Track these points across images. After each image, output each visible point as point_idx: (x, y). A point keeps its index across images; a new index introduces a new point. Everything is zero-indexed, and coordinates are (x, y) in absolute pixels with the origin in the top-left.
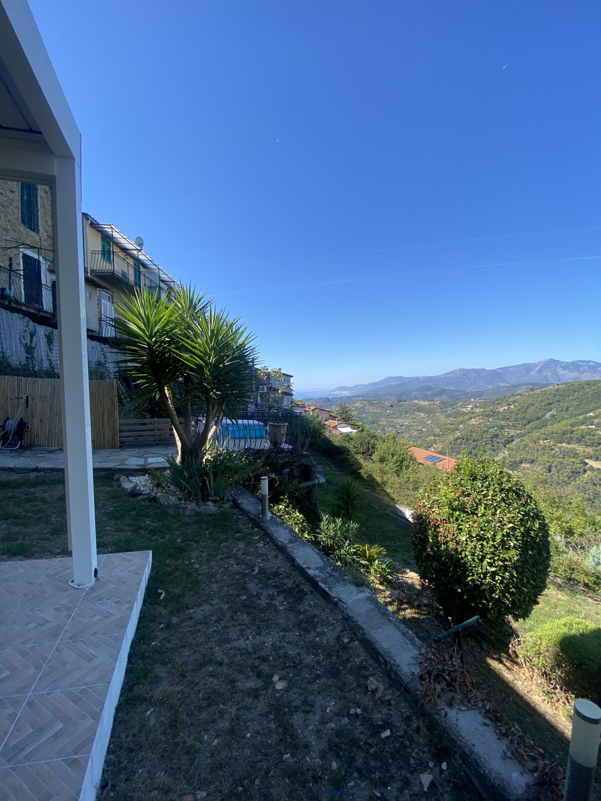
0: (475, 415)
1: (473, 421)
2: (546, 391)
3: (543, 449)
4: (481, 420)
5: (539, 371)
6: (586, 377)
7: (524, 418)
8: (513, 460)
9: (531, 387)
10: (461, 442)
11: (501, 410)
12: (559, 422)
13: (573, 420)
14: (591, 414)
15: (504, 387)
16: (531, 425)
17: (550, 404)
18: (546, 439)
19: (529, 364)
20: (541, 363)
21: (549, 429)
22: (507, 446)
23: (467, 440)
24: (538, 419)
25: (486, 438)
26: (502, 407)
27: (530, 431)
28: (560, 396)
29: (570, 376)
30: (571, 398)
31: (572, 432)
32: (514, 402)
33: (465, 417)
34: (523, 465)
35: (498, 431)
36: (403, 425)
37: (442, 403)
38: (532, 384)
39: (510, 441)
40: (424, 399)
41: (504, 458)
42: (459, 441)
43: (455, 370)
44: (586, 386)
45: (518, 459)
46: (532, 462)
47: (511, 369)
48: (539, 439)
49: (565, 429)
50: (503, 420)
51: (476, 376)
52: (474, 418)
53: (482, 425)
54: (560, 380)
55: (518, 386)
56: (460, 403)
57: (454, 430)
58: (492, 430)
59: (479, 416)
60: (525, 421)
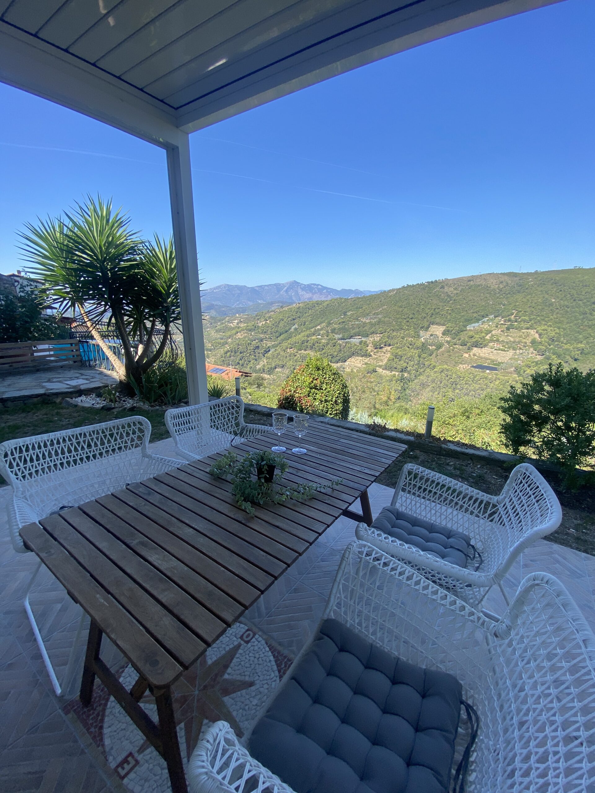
0: (240, 329)
1: (239, 335)
2: (291, 309)
3: (290, 356)
4: (245, 334)
5: (287, 291)
6: (316, 298)
7: (277, 331)
8: (270, 366)
9: (281, 305)
10: (230, 354)
11: (260, 325)
12: (300, 334)
13: (308, 332)
14: (319, 327)
15: (261, 304)
16: (282, 337)
17: (294, 319)
18: (292, 348)
19: (280, 284)
20: (287, 283)
21: (294, 339)
22: (266, 355)
23: (235, 353)
24: (286, 332)
25: (250, 349)
26: (261, 322)
27: (281, 342)
28: (300, 313)
29: (306, 296)
30: (307, 314)
31: (307, 342)
32: (270, 318)
33: (232, 331)
34: (277, 369)
35: (259, 343)
37: (212, 318)
38: (282, 302)
39: (267, 351)
41: (264, 366)
42: (228, 354)
43: (221, 286)
44: (316, 305)
45: (273, 366)
46: (283, 367)
47: (266, 288)
48: (287, 348)
49: (303, 339)
50: (262, 333)
51: (239, 292)
52: (240, 332)
53: (247, 339)
54: (300, 300)
55: (272, 303)
56: (228, 318)
57: (224, 344)
58: (254, 342)
59: (243, 330)
60: (277, 334)
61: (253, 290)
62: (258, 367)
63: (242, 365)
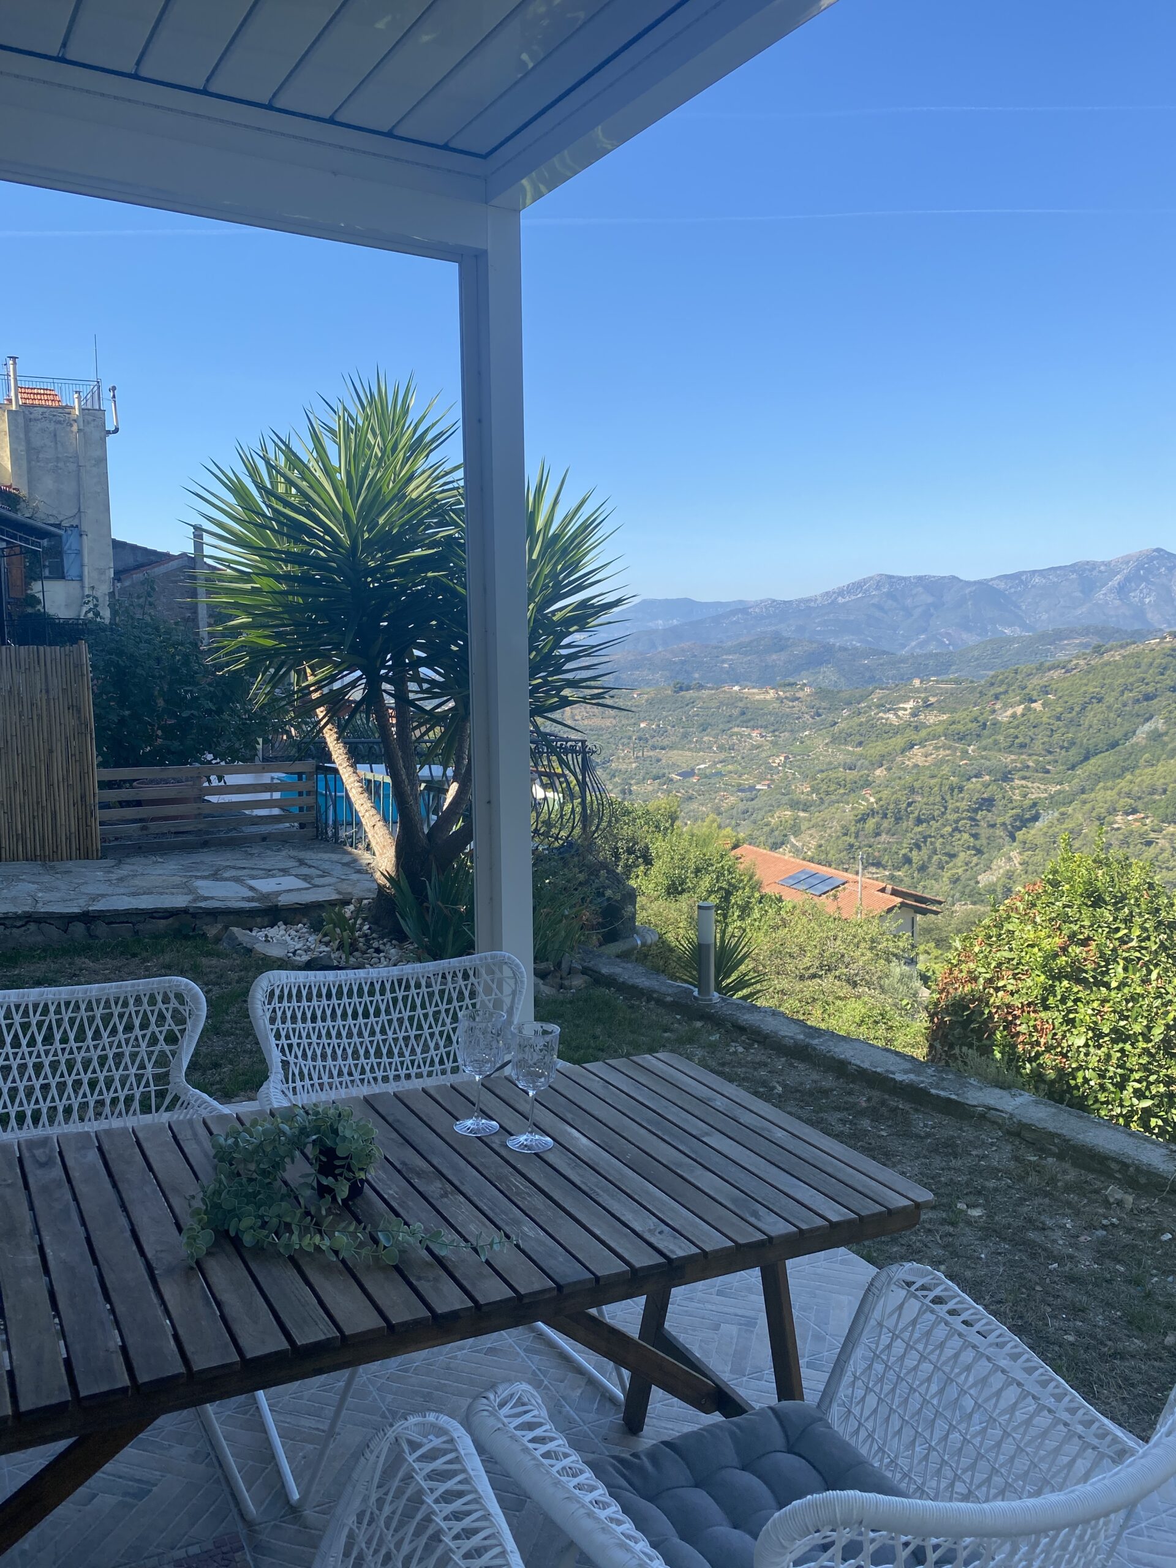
0: (923, 733)
1: (917, 756)
2: (1138, 655)
3: (1125, 843)
4: (942, 753)
5: (1122, 590)
7: (1072, 743)
9: (1095, 641)
10: (878, 825)
11: (1004, 717)
15: (1011, 640)
16: (1093, 765)
17: (1148, 698)
18: (1134, 811)
19: (1093, 566)
20: (1126, 560)
21: (1144, 777)
22: (1019, 835)
23: (898, 819)
24: (1114, 745)
25: (956, 810)
26: (1006, 706)
27: (1087, 785)
32: (1045, 690)
33: (891, 741)
35: (993, 787)
36: (689, 774)
37: (822, 693)
38: (1099, 631)
39: (1027, 818)
40: (765, 680)
41: (1010, 875)
42: (871, 823)
43: (865, 581)
47: (1037, 580)
48: (1113, 811)
50: (1009, 749)
51: (930, 599)
52: (921, 743)
53: (946, 769)
55: (1057, 637)
56: (879, 693)
57: (856, 787)
58: (974, 784)
59: (936, 737)
60: (1073, 754)
61: (985, 591)
62: (984, 879)
63: (923, 868)
